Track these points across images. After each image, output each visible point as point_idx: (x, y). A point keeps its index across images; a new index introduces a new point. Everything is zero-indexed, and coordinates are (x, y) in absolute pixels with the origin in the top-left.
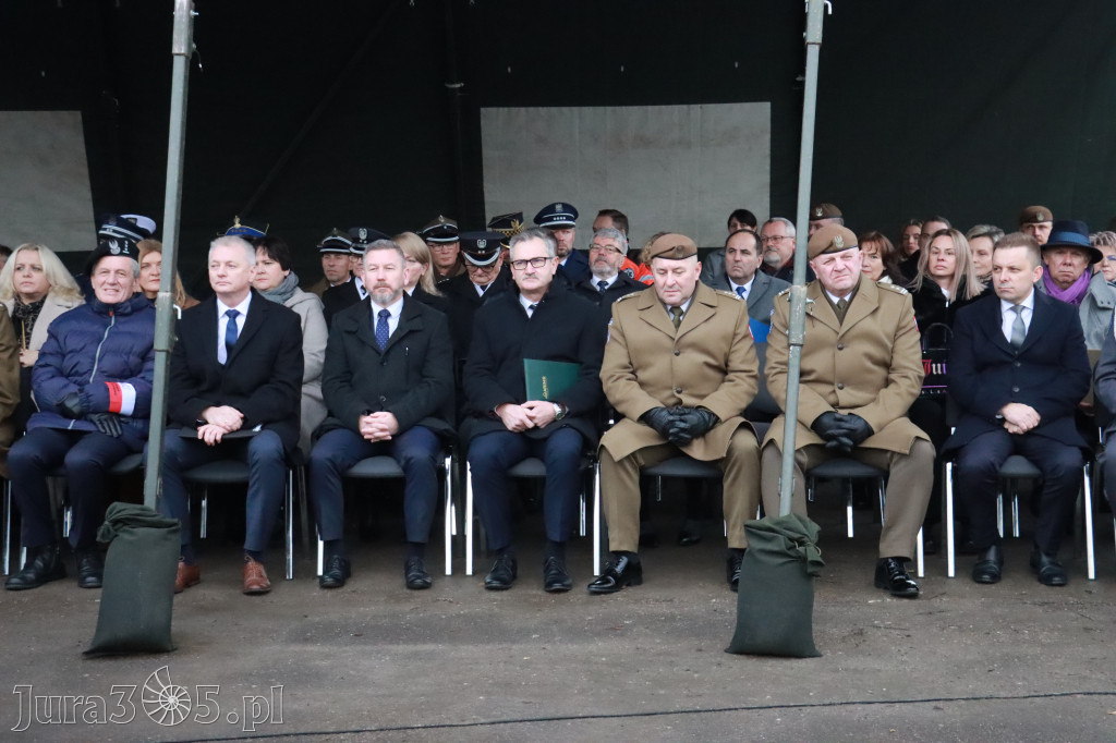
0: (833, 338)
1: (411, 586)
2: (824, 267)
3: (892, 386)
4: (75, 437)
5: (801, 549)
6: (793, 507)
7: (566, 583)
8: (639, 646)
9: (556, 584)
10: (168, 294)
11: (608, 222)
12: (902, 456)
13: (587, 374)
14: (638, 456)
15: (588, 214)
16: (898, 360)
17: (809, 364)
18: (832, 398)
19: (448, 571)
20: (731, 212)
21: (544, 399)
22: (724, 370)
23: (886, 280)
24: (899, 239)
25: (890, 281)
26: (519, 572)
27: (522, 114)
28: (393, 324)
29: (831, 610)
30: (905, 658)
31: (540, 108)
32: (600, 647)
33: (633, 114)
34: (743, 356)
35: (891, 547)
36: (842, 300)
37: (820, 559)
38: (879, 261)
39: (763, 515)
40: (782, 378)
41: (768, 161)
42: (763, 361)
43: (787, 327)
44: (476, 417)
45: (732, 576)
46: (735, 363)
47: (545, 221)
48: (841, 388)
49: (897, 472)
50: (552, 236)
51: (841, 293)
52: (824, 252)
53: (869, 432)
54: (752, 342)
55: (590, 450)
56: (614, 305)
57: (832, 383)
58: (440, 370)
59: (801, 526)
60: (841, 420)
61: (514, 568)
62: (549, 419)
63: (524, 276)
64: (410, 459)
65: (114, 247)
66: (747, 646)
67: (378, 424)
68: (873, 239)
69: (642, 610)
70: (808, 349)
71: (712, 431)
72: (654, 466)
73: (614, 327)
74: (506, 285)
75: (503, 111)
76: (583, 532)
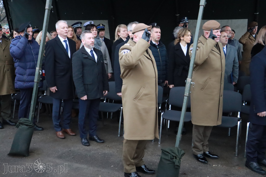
27: (192, 21)
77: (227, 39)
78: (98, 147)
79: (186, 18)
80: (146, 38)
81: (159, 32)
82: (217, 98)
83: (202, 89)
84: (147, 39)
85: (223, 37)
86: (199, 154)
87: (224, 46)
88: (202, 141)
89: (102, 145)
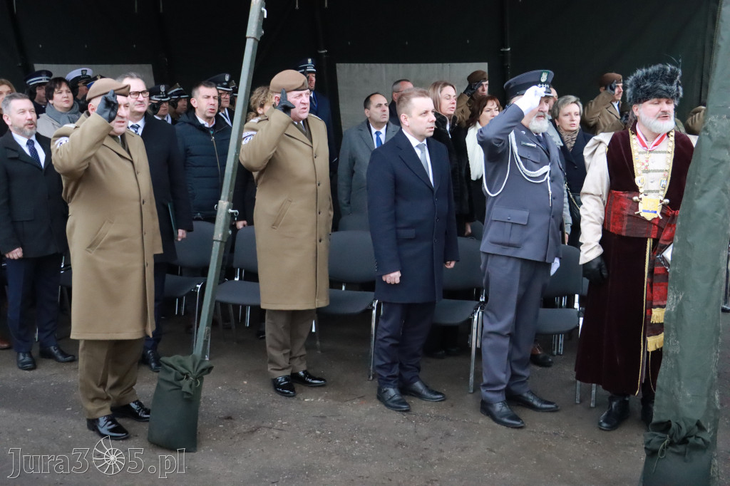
27: (357, 66)
77: (384, 111)
78: (55, 371)
79: (310, 61)
80: (105, 111)
81: (212, 97)
82: (309, 246)
83: (274, 225)
84: (107, 114)
85: (377, 107)
86: (280, 376)
87: (381, 127)
88: (284, 347)
89: (68, 367)
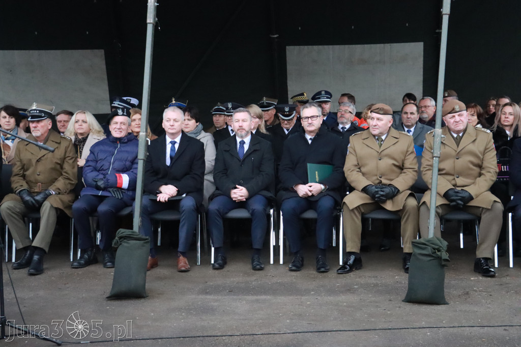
0: (454, 153)
1: (255, 269)
2: (450, 120)
3: (482, 176)
4: (102, 199)
5: (439, 253)
6: (435, 234)
7: (327, 268)
8: (361, 298)
9: (322, 269)
10: (144, 134)
11: (346, 99)
12: (488, 210)
13: (337, 170)
14: (361, 207)
15: (336, 96)
16: (485, 164)
17: (442, 166)
18: (453, 182)
19: (272, 262)
20: (404, 94)
21: (316, 182)
22: (401, 168)
23: (479, 126)
24: (485, 106)
25: (481, 127)
26: (305, 262)
27: (306, 48)
28: (246, 147)
29: (453, 282)
30: (489, 306)
31: (314, 46)
32: (344, 299)
33: (358, 48)
34: (410, 162)
35: (481, 253)
36: (458, 135)
37: (448, 258)
38: (476, 117)
39: (420, 237)
40: (429, 172)
41: (422, 70)
42: (420, 164)
43: (431, 148)
44: (284, 191)
45: (405, 266)
46: (407, 164)
47: (316, 99)
48: (458, 177)
49: (485, 217)
50: (320, 106)
51: (458, 132)
52: (450, 113)
53: (471, 198)
54: (415, 155)
55: (338, 205)
56: (351, 137)
57: (453, 175)
58: (268, 168)
59: (438, 242)
60: (458, 192)
61: (302, 261)
62: (319, 192)
63: (308, 125)
64: (254, 210)
65: (120, 112)
66: (412, 299)
67: (239, 193)
68: (473, 107)
69: (362, 281)
70: (442, 159)
71: (396, 197)
72: (369, 213)
73: (351, 147)
74: (299, 129)
75: (297, 48)
76: (334, 245)
